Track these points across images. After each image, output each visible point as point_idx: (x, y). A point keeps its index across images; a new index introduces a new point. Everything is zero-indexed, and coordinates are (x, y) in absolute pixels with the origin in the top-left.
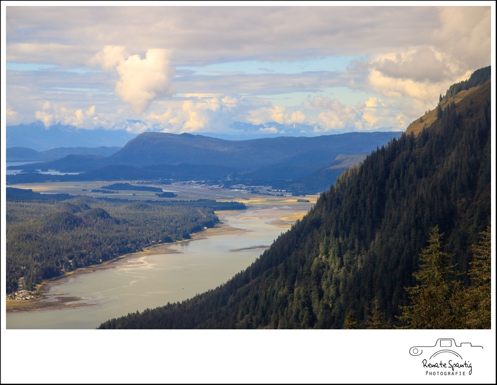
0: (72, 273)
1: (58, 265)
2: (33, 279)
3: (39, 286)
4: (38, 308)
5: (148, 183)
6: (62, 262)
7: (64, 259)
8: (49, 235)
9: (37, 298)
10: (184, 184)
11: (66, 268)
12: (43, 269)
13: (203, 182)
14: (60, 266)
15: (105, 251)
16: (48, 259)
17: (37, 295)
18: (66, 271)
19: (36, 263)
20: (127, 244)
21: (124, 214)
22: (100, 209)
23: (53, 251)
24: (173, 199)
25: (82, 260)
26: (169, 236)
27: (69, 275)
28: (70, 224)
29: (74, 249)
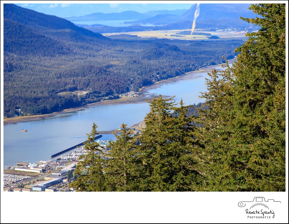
0: (159, 82)
1: (151, 78)
2: (137, 85)
3: (141, 89)
4: (140, 101)
5: (202, 31)
6: (153, 76)
7: (154, 75)
8: (146, 61)
9: (139, 96)
10: (224, 31)
11: (155, 80)
12: (142, 80)
13: (236, 29)
14: (152, 78)
15: (177, 70)
16: (146, 74)
17: (140, 94)
18: (155, 81)
19: (139, 76)
20: (189, 66)
21: (188, 49)
22: (174, 46)
23: (148, 70)
24: (217, 40)
25: (164, 75)
26: (214, 61)
27: (157, 84)
28: (158, 54)
29: (160, 69)
